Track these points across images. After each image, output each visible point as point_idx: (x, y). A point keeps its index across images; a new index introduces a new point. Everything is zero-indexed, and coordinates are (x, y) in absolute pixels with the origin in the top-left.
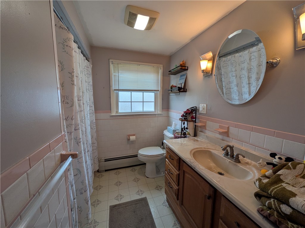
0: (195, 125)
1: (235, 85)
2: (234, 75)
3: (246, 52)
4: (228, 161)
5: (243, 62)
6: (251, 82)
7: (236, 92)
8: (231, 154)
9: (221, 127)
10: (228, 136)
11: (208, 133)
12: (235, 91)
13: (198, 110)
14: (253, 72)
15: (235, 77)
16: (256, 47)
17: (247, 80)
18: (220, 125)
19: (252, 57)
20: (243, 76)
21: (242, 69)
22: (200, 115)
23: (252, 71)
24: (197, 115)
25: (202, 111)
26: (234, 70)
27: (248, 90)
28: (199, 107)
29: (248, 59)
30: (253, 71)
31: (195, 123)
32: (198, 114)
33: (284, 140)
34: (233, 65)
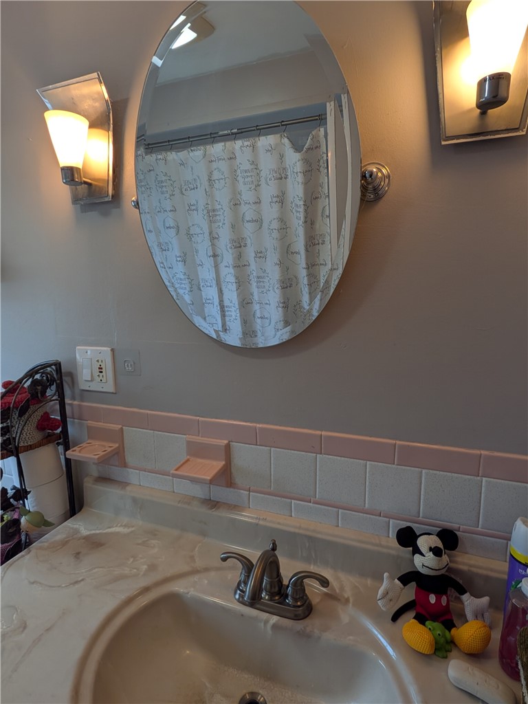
0: (68, 461)
1: (176, 257)
2: (171, 223)
3: (197, 153)
4: (269, 626)
5: (192, 186)
6: (219, 252)
7: (181, 279)
8: (271, 584)
9: (197, 451)
10: (230, 484)
11: (142, 483)
12: (178, 276)
13: (71, 375)
14: (222, 220)
15: (173, 232)
16: (223, 144)
17: (207, 243)
18: (189, 443)
19: (216, 175)
20: (198, 231)
21: (191, 208)
22: (82, 400)
23: (218, 218)
24: (67, 401)
25: (92, 381)
26: (168, 205)
27: (213, 275)
28: (73, 362)
29: (206, 178)
30: (222, 217)
31: (67, 448)
32: (73, 398)
33: (424, 471)
34: (164, 189)
